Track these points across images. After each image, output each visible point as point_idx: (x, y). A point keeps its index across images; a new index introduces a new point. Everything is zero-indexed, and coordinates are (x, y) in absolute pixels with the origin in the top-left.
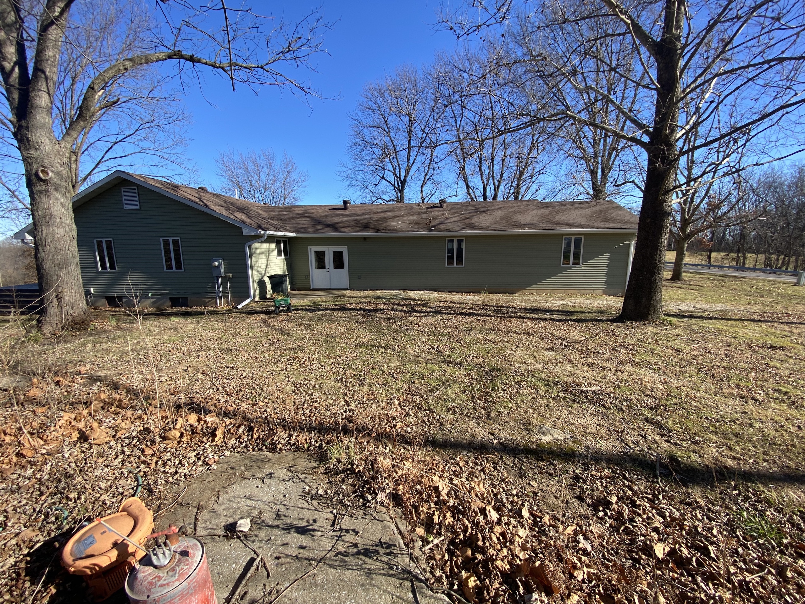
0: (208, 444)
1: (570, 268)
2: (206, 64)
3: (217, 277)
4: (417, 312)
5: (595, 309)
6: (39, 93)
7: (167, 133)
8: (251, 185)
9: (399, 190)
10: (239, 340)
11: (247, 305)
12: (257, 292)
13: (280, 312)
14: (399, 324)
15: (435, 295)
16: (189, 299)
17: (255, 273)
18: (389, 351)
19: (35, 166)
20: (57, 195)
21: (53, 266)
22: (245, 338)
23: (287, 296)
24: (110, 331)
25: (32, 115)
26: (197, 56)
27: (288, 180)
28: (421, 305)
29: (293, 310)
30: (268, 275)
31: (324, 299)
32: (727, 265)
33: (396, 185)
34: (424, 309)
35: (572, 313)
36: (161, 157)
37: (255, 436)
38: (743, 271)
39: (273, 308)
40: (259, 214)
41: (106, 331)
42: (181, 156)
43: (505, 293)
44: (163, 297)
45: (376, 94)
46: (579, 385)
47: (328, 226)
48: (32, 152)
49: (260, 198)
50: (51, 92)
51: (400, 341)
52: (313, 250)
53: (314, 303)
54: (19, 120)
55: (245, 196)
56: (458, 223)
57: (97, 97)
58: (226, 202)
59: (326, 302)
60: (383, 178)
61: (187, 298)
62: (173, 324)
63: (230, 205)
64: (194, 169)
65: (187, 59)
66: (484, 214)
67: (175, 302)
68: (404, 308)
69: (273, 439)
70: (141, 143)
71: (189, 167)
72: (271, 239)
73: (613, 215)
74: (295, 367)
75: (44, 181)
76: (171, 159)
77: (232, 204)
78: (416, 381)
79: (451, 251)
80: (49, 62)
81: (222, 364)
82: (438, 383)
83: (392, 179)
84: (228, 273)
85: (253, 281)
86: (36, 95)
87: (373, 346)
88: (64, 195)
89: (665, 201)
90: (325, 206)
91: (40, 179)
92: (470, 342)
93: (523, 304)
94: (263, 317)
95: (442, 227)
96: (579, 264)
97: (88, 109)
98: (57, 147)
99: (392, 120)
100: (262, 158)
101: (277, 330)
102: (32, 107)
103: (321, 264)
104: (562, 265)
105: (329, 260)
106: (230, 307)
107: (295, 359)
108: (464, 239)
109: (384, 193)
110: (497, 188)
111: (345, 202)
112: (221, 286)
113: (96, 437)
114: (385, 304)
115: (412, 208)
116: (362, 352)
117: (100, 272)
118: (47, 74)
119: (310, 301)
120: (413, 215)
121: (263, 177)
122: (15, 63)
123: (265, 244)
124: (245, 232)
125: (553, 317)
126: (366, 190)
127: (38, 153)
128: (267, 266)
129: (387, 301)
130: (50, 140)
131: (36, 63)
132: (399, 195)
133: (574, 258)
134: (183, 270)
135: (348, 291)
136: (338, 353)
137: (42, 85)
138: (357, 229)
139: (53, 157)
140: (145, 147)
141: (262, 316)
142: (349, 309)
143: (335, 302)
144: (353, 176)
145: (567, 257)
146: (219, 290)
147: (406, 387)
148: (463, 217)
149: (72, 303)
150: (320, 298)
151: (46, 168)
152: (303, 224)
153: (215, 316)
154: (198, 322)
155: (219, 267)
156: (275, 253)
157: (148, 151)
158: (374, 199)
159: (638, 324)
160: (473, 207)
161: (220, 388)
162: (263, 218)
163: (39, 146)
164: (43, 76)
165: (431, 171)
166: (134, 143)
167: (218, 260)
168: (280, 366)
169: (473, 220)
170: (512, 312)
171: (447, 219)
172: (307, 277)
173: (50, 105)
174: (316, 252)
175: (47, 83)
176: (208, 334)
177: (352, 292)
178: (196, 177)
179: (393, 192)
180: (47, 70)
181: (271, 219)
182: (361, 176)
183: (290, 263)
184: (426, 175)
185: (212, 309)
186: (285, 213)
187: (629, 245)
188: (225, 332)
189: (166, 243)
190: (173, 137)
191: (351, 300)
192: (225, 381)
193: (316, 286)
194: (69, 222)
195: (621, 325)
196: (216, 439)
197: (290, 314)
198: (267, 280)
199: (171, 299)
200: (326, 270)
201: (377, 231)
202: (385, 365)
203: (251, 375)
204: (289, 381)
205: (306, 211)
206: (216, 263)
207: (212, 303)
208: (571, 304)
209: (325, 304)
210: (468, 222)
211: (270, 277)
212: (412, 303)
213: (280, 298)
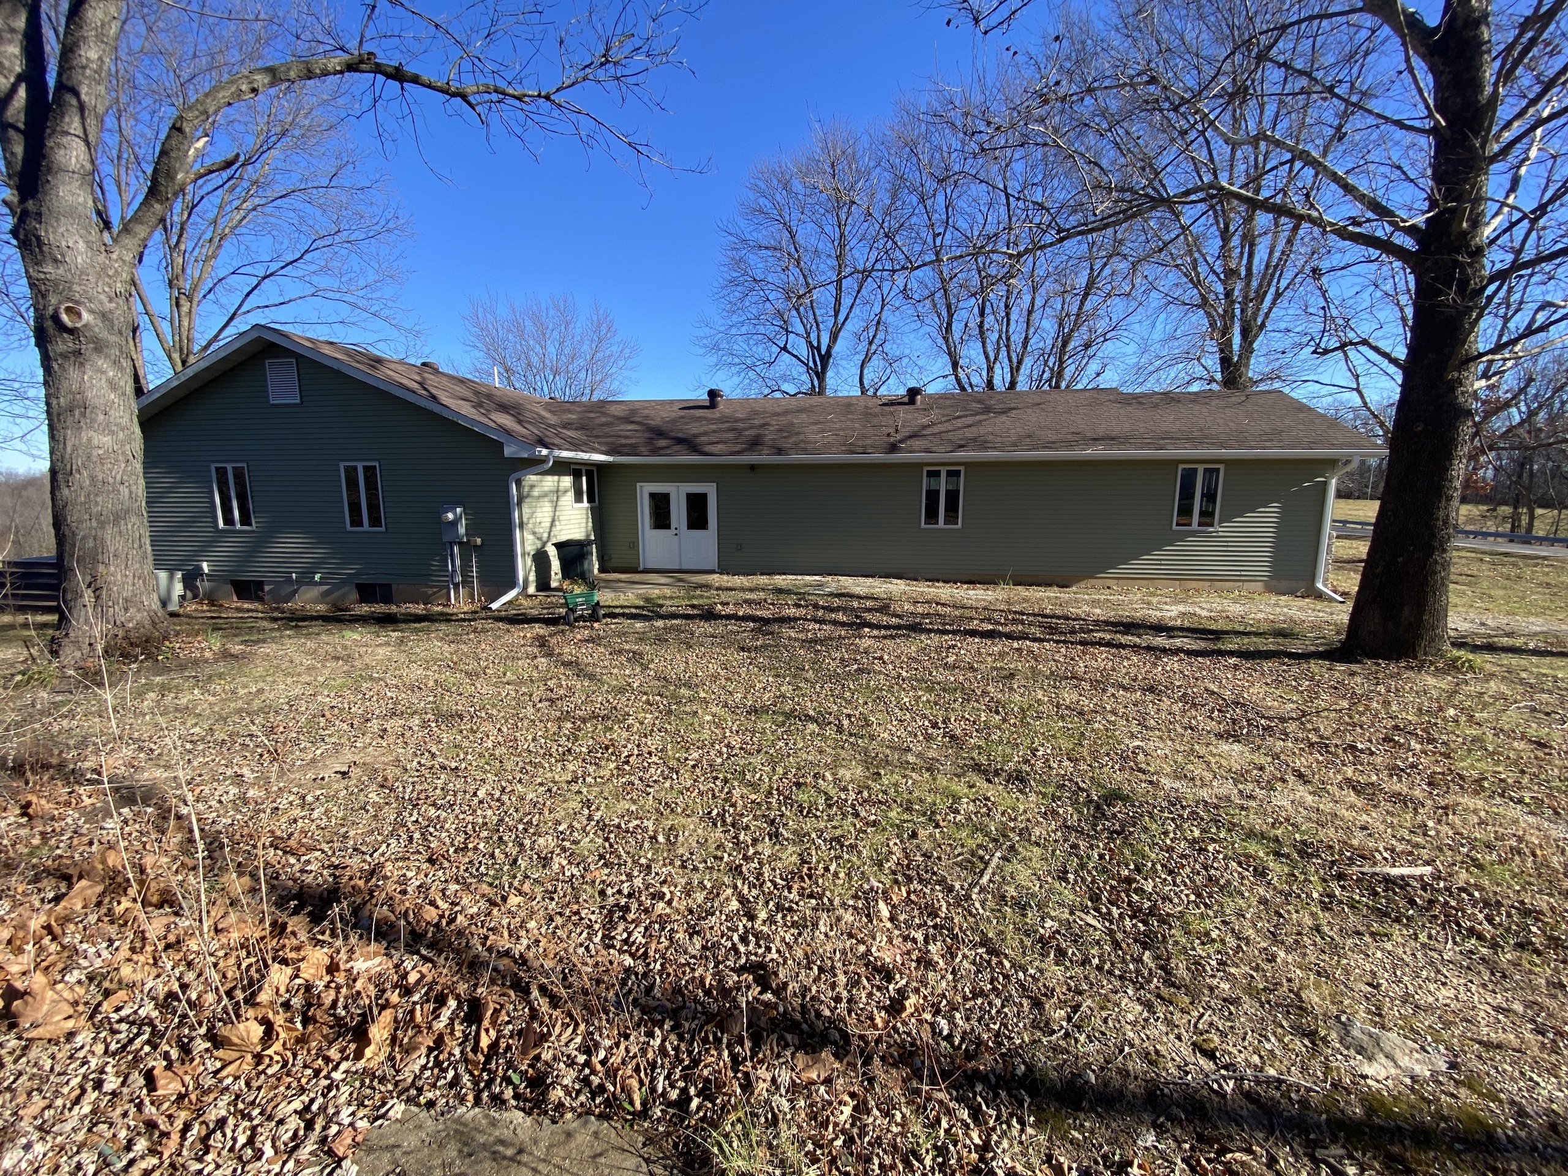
0: (344, 1066)
1: (1194, 534)
2: (429, 86)
3: (451, 544)
4: (871, 626)
5: (1265, 627)
6: (65, 140)
7: (366, 258)
8: (529, 365)
9: (817, 374)
10: (484, 688)
11: (510, 602)
12: (532, 577)
13: (576, 620)
14: (838, 655)
15: (897, 587)
16: (394, 587)
17: (529, 537)
18: (830, 731)
19: (53, 300)
20: (101, 362)
21: (87, 517)
22: (495, 685)
23: (592, 586)
24: (206, 661)
25: (48, 186)
26: (410, 69)
27: (599, 355)
28: (877, 610)
29: (605, 616)
30: (554, 541)
31: (667, 592)
32: (1493, 530)
33: (811, 364)
34: (885, 620)
35: (1217, 635)
36: (354, 305)
37: (485, 1042)
38: (1529, 543)
39: (563, 611)
40: (543, 418)
41: (196, 662)
42: (390, 304)
43: (1050, 585)
44: (343, 582)
45: (775, 182)
46: (1366, 856)
47: (680, 441)
48: (49, 268)
49: (546, 389)
50: (91, 138)
51: (849, 702)
52: (645, 489)
53: (648, 600)
54: (23, 200)
55: (517, 385)
56: (950, 436)
57: (191, 152)
58: (477, 393)
59: (671, 598)
60: (784, 349)
61: (390, 585)
62: (345, 647)
63: (484, 398)
64: (417, 328)
65: (389, 76)
66: (1003, 418)
67: (367, 593)
68: (841, 617)
69: (537, 1058)
70: (315, 279)
71: (407, 325)
72: (561, 468)
73: (1287, 421)
74: (606, 773)
75: (71, 331)
76: (373, 310)
77: (489, 396)
78: (922, 833)
79: (933, 496)
80: (88, 72)
81: (433, 756)
82: (980, 838)
83: (803, 351)
84: (474, 535)
85: (523, 555)
86: (58, 145)
87: (788, 716)
88: (116, 363)
89: (1461, 384)
90: (672, 402)
91: (62, 328)
92: (1022, 709)
93: (1098, 611)
94: (542, 632)
95: (916, 443)
96: (1212, 525)
97: (170, 176)
98: (102, 258)
99: (806, 234)
100: (552, 312)
101: (567, 664)
102: (49, 170)
103: (661, 519)
104: (1174, 527)
105: (679, 512)
106: (477, 606)
107: (607, 748)
108: (962, 468)
109: (785, 378)
110: (1015, 370)
111: (713, 394)
112: (458, 562)
113: (39, 1016)
114: (798, 606)
115: (849, 405)
116: (763, 733)
117: (222, 531)
118: (83, 97)
119: (638, 596)
120: (852, 420)
121: (552, 350)
122: (20, 78)
123: (549, 478)
124: (508, 451)
125: (1178, 642)
126: (751, 374)
127: (61, 271)
128: (553, 521)
129: (800, 597)
130: (87, 242)
131: (59, 74)
132: (816, 383)
133: (1202, 514)
134: (383, 529)
135: (716, 576)
136: (706, 734)
137: (74, 124)
138: (738, 447)
139: (93, 280)
140: (322, 286)
141: (539, 629)
142: (720, 617)
143: (690, 599)
144: (724, 345)
145: (1185, 511)
146: (454, 571)
147: (898, 853)
148: (959, 423)
149: (126, 600)
150: (660, 590)
151: (77, 302)
152: (627, 437)
153: (443, 626)
154: (401, 642)
155: (454, 524)
156: (571, 495)
157: (330, 294)
158: (767, 391)
159: (1393, 668)
160: (979, 402)
161: (417, 835)
162: (550, 426)
163: (63, 256)
164: (74, 102)
165: (881, 335)
166: (300, 278)
167: (453, 510)
168: (571, 767)
169: (982, 430)
170: (1082, 630)
171: (924, 427)
172: (634, 545)
173: (88, 166)
174: (652, 496)
175: (83, 117)
176: (416, 672)
177: (725, 577)
178: (419, 344)
179: (805, 377)
180: (84, 90)
181: (564, 427)
182: (740, 346)
183: (600, 518)
184: (871, 343)
185: (440, 608)
186: (592, 415)
187: (1324, 485)
188: (453, 667)
189: (351, 473)
190: (376, 266)
191: (724, 597)
192: (432, 812)
193: (651, 565)
194: (125, 421)
195: (1355, 667)
196: (368, 1052)
197: (596, 625)
198: (552, 551)
199: (361, 588)
200: (673, 531)
201: (780, 451)
202: (828, 775)
203: (497, 794)
204: (590, 818)
205: (633, 412)
206: (450, 516)
207: (441, 597)
208: (1204, 613)
209: (668, 602)
210: (969, 433)
211: (559, 546)
212: (855, 604)
213: (577, 590)
